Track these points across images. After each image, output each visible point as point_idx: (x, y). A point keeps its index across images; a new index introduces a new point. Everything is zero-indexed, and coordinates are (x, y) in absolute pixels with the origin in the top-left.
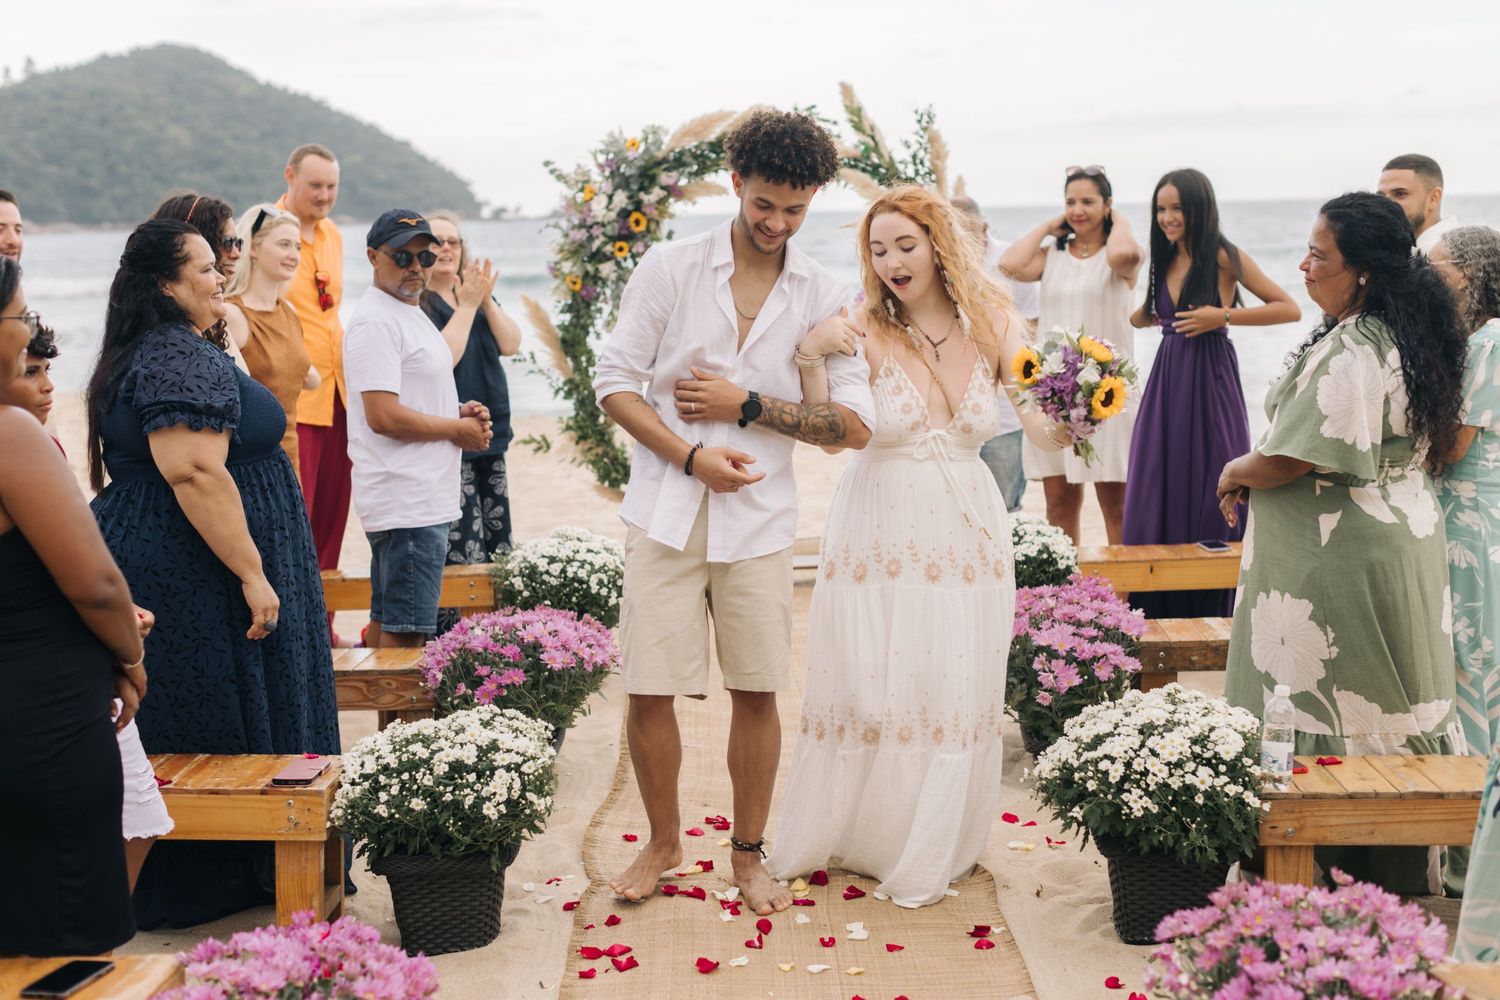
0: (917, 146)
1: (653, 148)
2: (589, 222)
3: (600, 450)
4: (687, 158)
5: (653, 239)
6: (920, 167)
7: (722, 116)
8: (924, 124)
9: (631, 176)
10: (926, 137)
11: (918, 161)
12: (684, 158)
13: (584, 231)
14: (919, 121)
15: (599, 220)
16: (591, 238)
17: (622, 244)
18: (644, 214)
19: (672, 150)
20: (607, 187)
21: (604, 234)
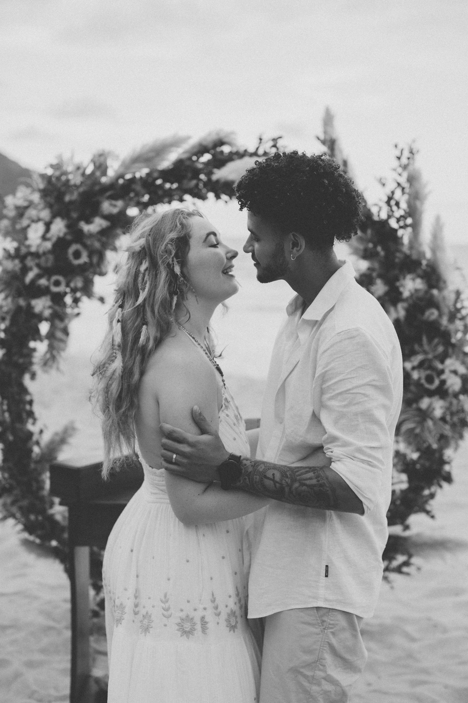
0: (396, 185)
1: (98, 174)
2: (24, 250)
3: (25, 503)
4: (138, 187)
5: (95, 273)
6: (395, 208)
7: (175, 143)
8: (404, 161)
9: (71, 202)
10: (405, 175)
11: (393, 203)
12: (134, 186)
13: (17, 261)
14: (399, 158)
15: (33, 249)
16: (25, 270)
17: (61, 278)
18: (85, 246)
19: (122, 176)
20: (45, 214)
21: (38, 266)
